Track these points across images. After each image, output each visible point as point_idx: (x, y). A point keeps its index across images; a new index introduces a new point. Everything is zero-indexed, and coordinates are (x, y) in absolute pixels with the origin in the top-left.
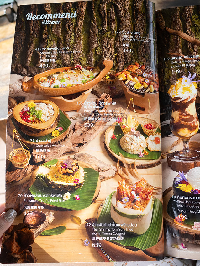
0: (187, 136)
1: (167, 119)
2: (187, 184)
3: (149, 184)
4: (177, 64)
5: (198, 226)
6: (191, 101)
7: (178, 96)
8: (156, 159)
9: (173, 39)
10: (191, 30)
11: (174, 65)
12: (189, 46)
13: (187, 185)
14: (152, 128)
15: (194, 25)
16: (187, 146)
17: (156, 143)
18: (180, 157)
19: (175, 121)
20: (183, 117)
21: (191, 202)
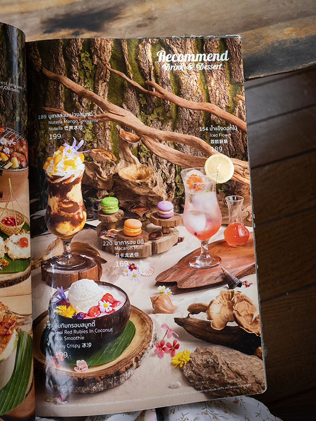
0: (69, 234)
1: (42, 209)
2: (68, 305)
3: (11, 310)
4: (57, 126)
5: (82, 366)
6: (76, 182)
7: (57, 174)
8: (22, 271)
9: (52, 87)
10: (79, 74)
11: (53, 126)
12: (74, 99)
13: (67, 308)
14: (15, 224)
15: (83, 68)
16: (69, 248)
17: (21, 247)
18: (59, 265)
19: (53, 211)
20: (64, 206)
21: (73, 332)
